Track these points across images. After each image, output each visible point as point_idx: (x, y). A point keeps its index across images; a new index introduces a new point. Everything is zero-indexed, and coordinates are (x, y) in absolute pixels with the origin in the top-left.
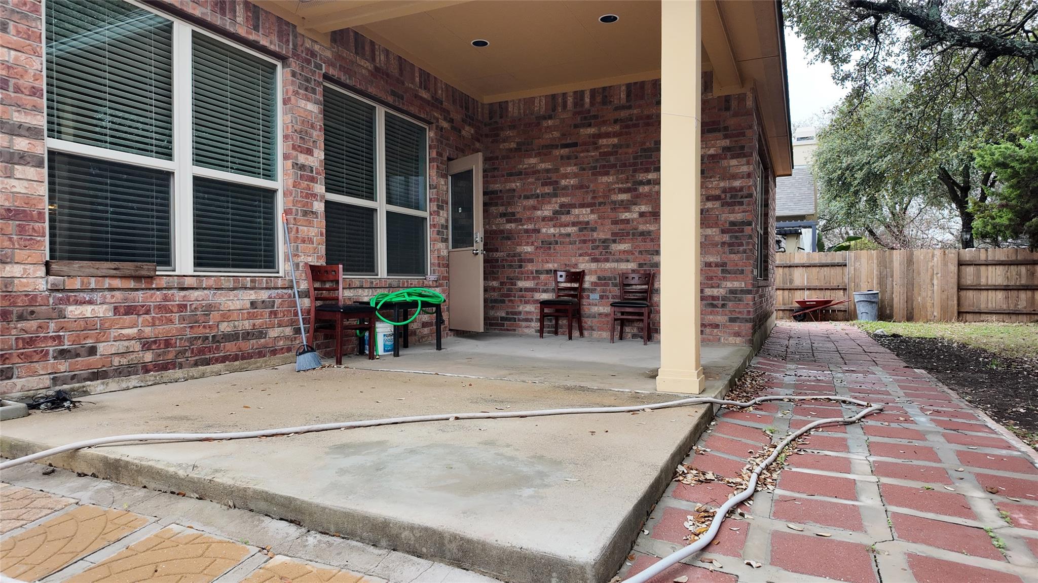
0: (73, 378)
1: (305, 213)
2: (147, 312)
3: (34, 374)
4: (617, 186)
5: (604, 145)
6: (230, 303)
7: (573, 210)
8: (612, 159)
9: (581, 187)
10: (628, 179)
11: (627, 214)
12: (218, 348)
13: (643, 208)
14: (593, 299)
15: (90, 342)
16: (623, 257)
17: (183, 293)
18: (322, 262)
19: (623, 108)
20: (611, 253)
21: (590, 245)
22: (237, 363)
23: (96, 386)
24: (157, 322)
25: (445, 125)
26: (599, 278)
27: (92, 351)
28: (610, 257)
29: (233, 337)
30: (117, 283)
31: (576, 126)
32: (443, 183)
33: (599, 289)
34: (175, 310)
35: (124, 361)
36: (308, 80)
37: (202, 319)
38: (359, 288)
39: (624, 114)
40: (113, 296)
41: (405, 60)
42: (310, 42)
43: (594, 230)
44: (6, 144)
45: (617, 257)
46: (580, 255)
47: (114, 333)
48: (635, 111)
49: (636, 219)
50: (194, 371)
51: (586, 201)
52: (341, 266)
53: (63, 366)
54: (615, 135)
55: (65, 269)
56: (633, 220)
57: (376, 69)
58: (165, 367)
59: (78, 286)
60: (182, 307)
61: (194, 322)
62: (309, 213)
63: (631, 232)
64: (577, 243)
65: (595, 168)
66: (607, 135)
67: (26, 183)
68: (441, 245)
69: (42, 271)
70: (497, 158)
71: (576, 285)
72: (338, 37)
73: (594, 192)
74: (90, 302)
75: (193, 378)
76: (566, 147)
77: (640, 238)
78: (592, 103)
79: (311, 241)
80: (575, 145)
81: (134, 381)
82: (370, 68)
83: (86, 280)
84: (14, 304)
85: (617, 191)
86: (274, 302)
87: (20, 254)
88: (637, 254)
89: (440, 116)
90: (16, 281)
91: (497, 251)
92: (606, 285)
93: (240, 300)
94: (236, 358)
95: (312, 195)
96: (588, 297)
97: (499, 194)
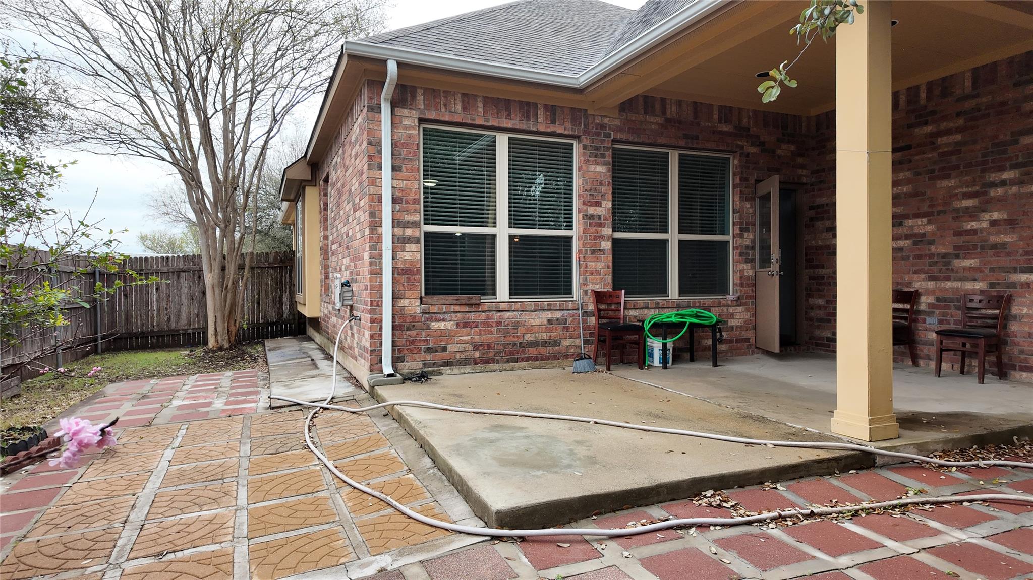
0: (434, 364)
1: (593, 252)
2: (476, 327)
3: (414, 360)
4: (960, 190)
5: (943, 144)
6: (532, 320)
7: (906, 221)
8: (954, 158)
9: (915, 194)
10: (974, 181)
11: (973, 223)
12: (523, 352)
13: (996, 215)
14: (930, 324)
15: (443, 344)
16: (967, 274)
17: (499, 314)
18: (609, 288)
19: (967, 97)
20: (952, 270)
21: (927, 260)
22: (537, 362)
23: (446, 370)
24: (483, 333)
25: (752, 150)
26: (938, 300)
27: (444, 349)
28: (952, 274)
29: (534, 344)
30: (458, 308)
31: (910, 126)
32: (748, 206)
33: (937, 312)
34: (494, 325)
35: (463, 356)
36: (597, 149)
37: (512, 331)
38: (645, 308)
39: (968, 105)
40: (456, 317)
41: (701, 103)
42: (600, 118)
43: (931, 243)
44: (401, 233)
45: (961, 274)
46: (915, 272)
47: (457, 339)
48: (984, 100)
49: (986, 228)
50: (506, 366)
51: (921, 211)
52: (623, 292)
53: (429, 357)
54: (959, 130)
55: (430, 301)
56: (982, 230)
57: (668, 121)
58: (487, 362)
59: (436, 311)
60: (499, 323)
61: (506, 333)
62: (596, 251)
63: (979, 244)
64: (911, 258)
65: (933, 171)
66: (948, 132)
67: (410, 254)
68: (746, 266)
69: (418, 303)
70: (823, 170)
71: (908, 307)
72: (626, 106)
73: (931, 199)
74: (443, 320)
75: (505, 370)
76: (899, 151)
77: (991, 252)
78: (929, 98)
79: (598, 273)
80: (909, 147)
81: (468, 369)
82: (660, 122)
83: (440, 307)
84: (405, 321)
85: (960, 197)
86: (566, 320)
87: (408, 293)
88: (987, 271)
89: (745, 143)
90: (406, 308)
91: (823, 267)
92: (948, 307)
93: (539, 319)
94: (536, 359)
95: (599, 237)
96: (924, 321)
97: (826, 208)
